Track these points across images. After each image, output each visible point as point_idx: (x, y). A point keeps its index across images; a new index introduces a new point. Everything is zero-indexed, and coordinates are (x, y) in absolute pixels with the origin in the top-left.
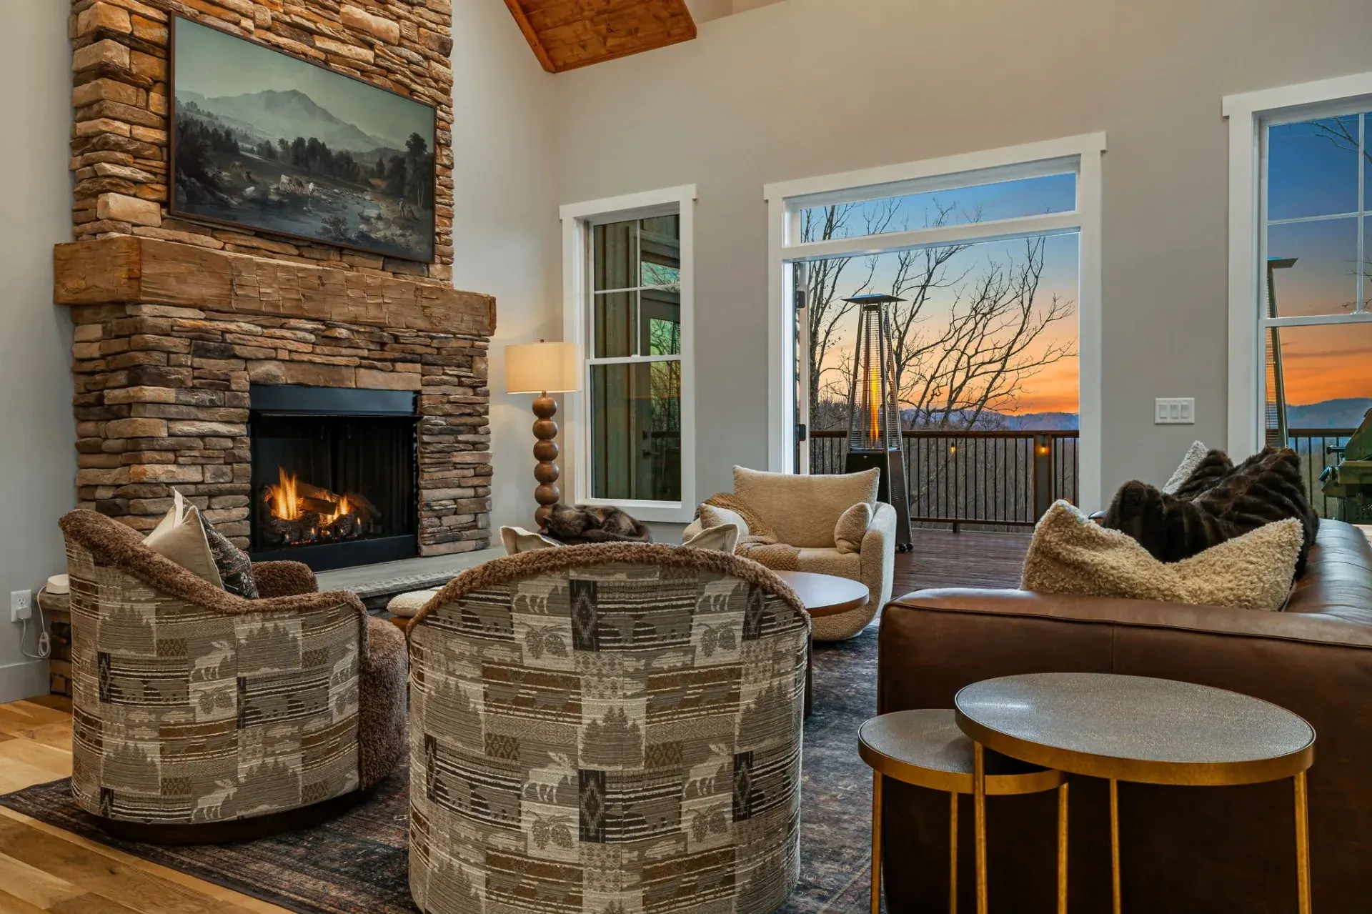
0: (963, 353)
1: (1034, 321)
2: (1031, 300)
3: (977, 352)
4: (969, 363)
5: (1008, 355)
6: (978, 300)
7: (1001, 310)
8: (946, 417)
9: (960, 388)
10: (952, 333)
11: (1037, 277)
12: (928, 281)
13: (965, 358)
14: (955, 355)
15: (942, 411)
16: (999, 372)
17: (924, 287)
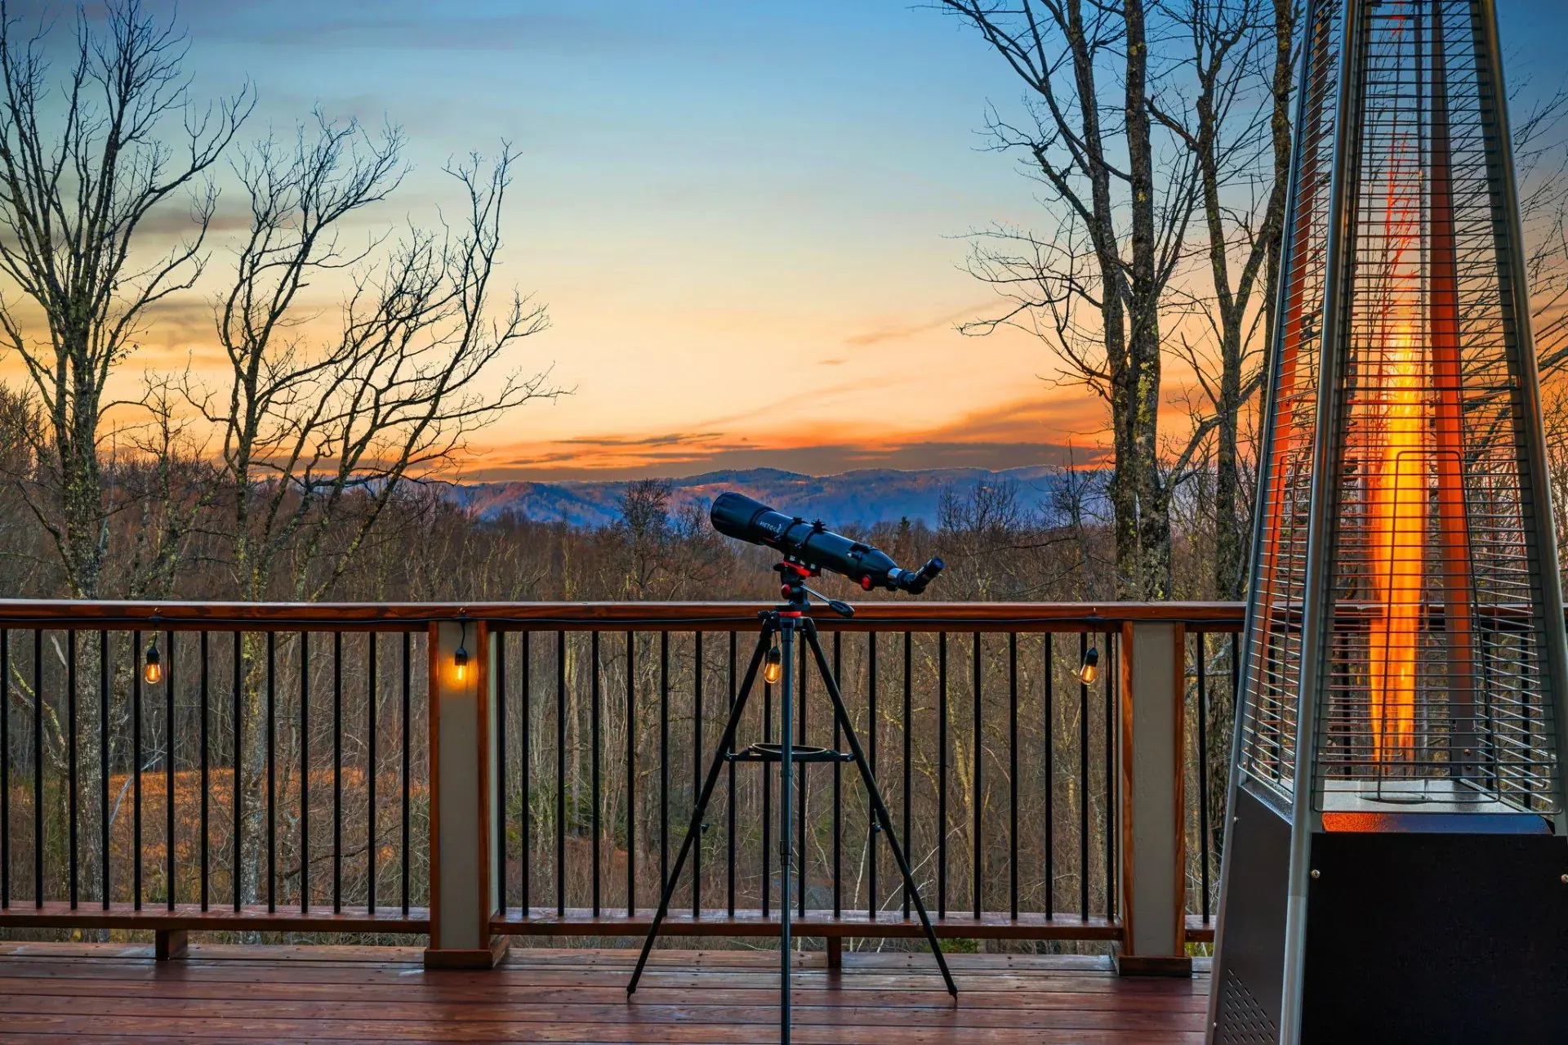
0: (366, 383)
1: (485, 339)
2: (478, 298)
3: (391, 384)
4: (377, 400)
5: (440, 392)
6: (390, 292)
7: (431, 314)
8: (337, 493)
9: (362, 443)
10: (348, 348)
11: (488, 261)
12: (305, 252)
13: (369, 393)
14: (350, 386)
15: (331, 483)
16: (425, 420)
17: (297, 264)
